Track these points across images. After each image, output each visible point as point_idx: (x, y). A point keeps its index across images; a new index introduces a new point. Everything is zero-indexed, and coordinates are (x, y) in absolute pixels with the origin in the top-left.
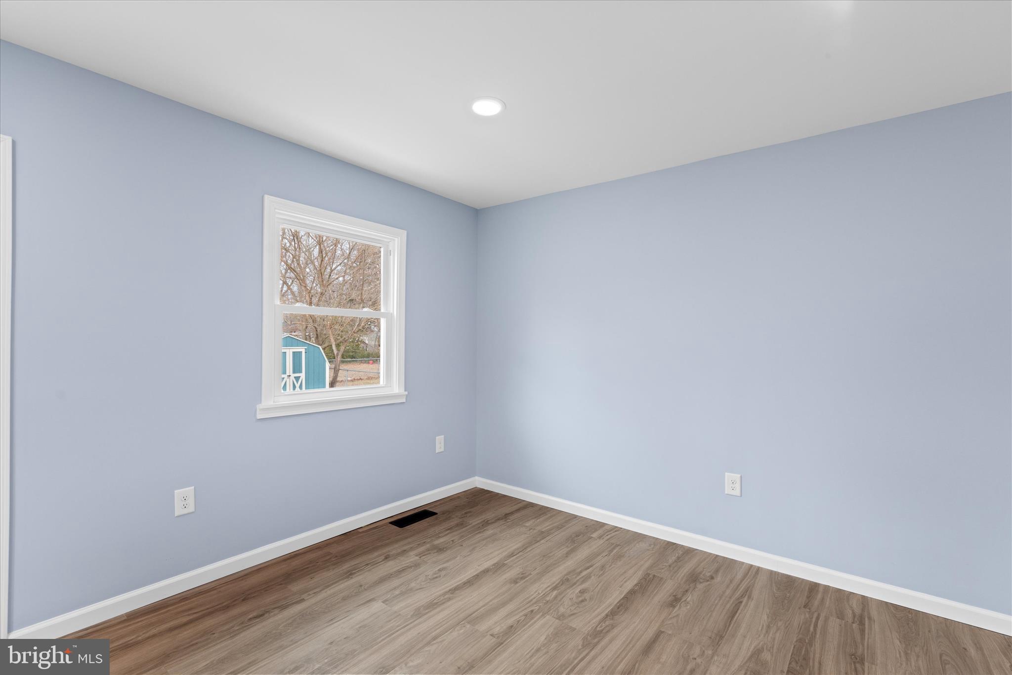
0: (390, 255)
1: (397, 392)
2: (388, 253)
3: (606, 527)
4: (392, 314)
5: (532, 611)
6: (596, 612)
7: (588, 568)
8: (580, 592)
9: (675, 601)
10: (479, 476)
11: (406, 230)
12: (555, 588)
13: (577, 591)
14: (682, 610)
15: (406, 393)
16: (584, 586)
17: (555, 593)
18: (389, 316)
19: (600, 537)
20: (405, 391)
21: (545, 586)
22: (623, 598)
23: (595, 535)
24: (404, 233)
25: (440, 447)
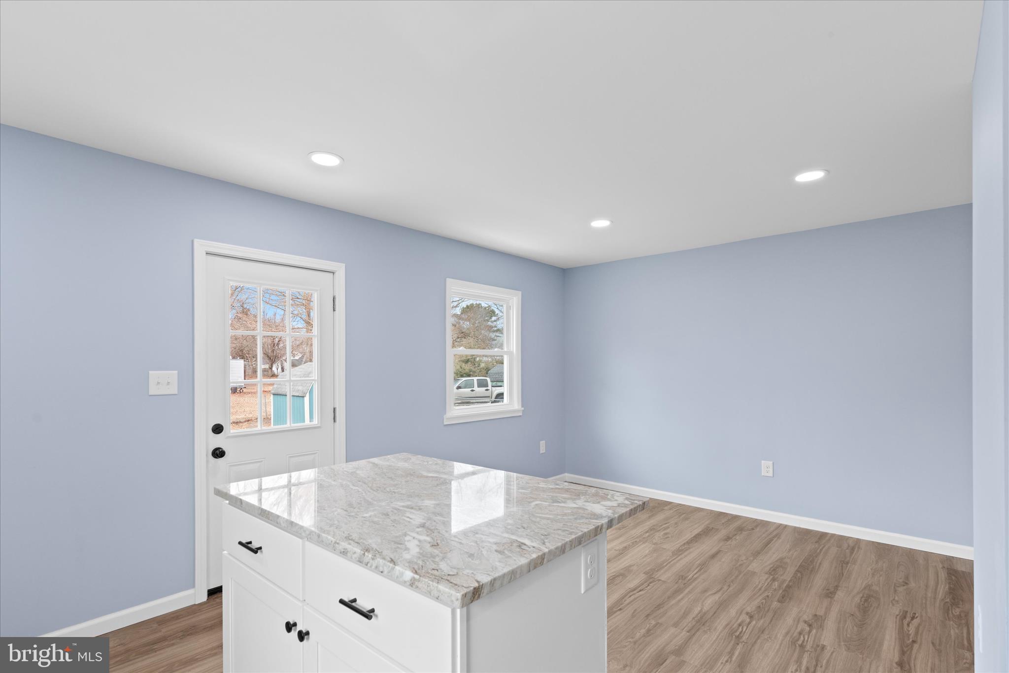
0: (510, 309)
1: (517, 408)
2: (509, 308)
3: (673, 504)
4: (512, 353)
5: (636, 541)
6: (676, 543)
7: (666, 524)
8: (664, 534)
9: (728, 538)
10: (568, 473)
11: (520, 291)
12: (647, 532)
13: (662, 534)
14: (733, 543)
15: (523, 409)
16: (665, 531)
17: (648, 534)
18: (510, 353)
19: (670, 509)
20: (522, 407)
21: (640, 531)
22: (693, 537)
23: (666, 508)
24: (520, 293)
25: (543, 450)
